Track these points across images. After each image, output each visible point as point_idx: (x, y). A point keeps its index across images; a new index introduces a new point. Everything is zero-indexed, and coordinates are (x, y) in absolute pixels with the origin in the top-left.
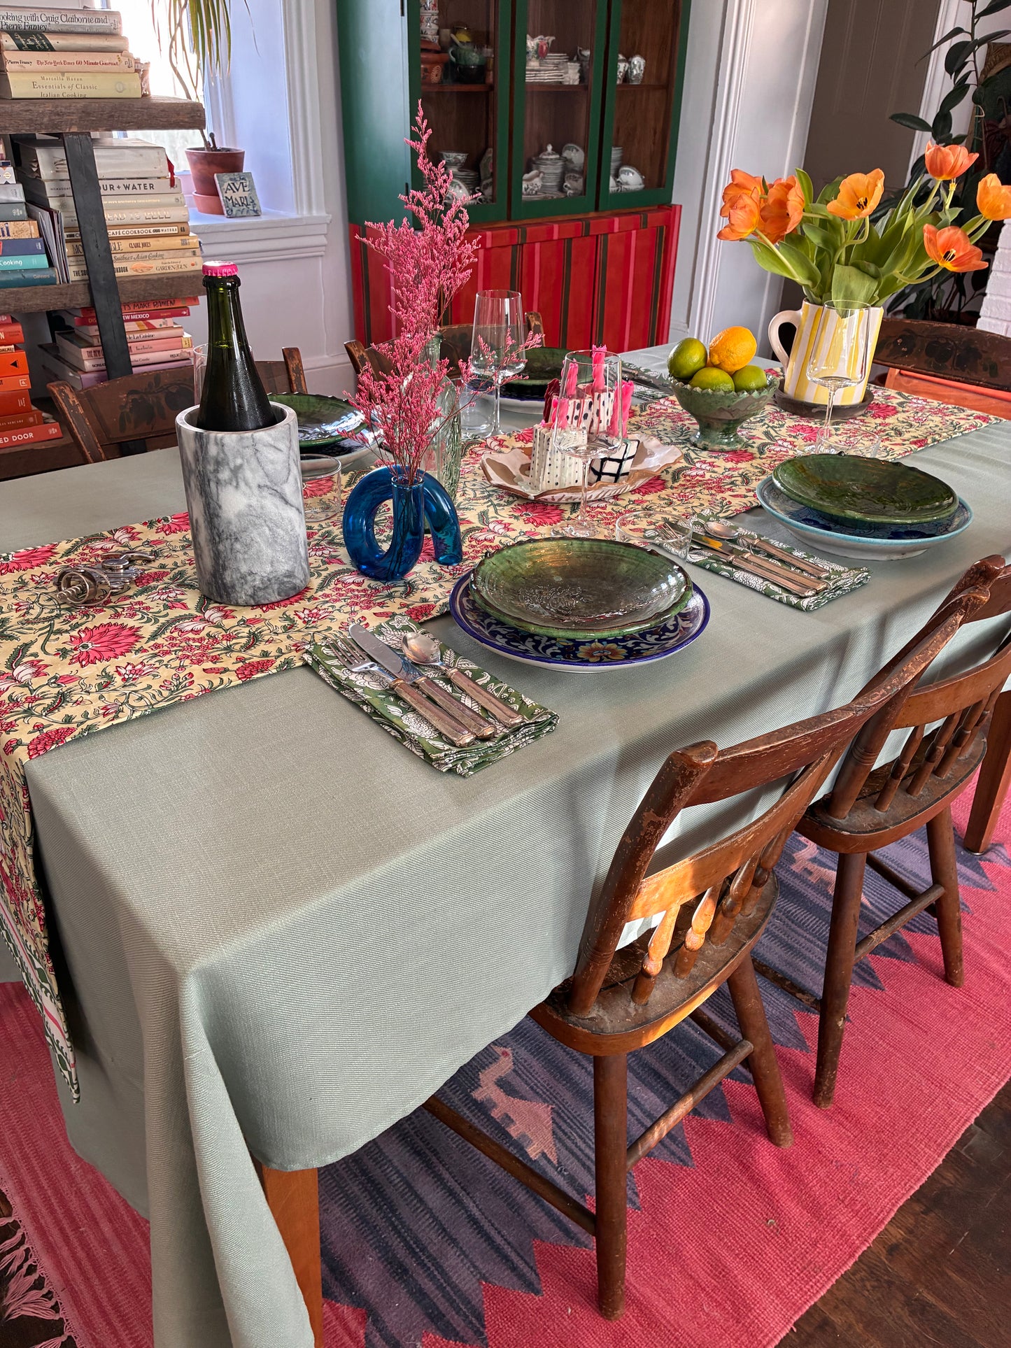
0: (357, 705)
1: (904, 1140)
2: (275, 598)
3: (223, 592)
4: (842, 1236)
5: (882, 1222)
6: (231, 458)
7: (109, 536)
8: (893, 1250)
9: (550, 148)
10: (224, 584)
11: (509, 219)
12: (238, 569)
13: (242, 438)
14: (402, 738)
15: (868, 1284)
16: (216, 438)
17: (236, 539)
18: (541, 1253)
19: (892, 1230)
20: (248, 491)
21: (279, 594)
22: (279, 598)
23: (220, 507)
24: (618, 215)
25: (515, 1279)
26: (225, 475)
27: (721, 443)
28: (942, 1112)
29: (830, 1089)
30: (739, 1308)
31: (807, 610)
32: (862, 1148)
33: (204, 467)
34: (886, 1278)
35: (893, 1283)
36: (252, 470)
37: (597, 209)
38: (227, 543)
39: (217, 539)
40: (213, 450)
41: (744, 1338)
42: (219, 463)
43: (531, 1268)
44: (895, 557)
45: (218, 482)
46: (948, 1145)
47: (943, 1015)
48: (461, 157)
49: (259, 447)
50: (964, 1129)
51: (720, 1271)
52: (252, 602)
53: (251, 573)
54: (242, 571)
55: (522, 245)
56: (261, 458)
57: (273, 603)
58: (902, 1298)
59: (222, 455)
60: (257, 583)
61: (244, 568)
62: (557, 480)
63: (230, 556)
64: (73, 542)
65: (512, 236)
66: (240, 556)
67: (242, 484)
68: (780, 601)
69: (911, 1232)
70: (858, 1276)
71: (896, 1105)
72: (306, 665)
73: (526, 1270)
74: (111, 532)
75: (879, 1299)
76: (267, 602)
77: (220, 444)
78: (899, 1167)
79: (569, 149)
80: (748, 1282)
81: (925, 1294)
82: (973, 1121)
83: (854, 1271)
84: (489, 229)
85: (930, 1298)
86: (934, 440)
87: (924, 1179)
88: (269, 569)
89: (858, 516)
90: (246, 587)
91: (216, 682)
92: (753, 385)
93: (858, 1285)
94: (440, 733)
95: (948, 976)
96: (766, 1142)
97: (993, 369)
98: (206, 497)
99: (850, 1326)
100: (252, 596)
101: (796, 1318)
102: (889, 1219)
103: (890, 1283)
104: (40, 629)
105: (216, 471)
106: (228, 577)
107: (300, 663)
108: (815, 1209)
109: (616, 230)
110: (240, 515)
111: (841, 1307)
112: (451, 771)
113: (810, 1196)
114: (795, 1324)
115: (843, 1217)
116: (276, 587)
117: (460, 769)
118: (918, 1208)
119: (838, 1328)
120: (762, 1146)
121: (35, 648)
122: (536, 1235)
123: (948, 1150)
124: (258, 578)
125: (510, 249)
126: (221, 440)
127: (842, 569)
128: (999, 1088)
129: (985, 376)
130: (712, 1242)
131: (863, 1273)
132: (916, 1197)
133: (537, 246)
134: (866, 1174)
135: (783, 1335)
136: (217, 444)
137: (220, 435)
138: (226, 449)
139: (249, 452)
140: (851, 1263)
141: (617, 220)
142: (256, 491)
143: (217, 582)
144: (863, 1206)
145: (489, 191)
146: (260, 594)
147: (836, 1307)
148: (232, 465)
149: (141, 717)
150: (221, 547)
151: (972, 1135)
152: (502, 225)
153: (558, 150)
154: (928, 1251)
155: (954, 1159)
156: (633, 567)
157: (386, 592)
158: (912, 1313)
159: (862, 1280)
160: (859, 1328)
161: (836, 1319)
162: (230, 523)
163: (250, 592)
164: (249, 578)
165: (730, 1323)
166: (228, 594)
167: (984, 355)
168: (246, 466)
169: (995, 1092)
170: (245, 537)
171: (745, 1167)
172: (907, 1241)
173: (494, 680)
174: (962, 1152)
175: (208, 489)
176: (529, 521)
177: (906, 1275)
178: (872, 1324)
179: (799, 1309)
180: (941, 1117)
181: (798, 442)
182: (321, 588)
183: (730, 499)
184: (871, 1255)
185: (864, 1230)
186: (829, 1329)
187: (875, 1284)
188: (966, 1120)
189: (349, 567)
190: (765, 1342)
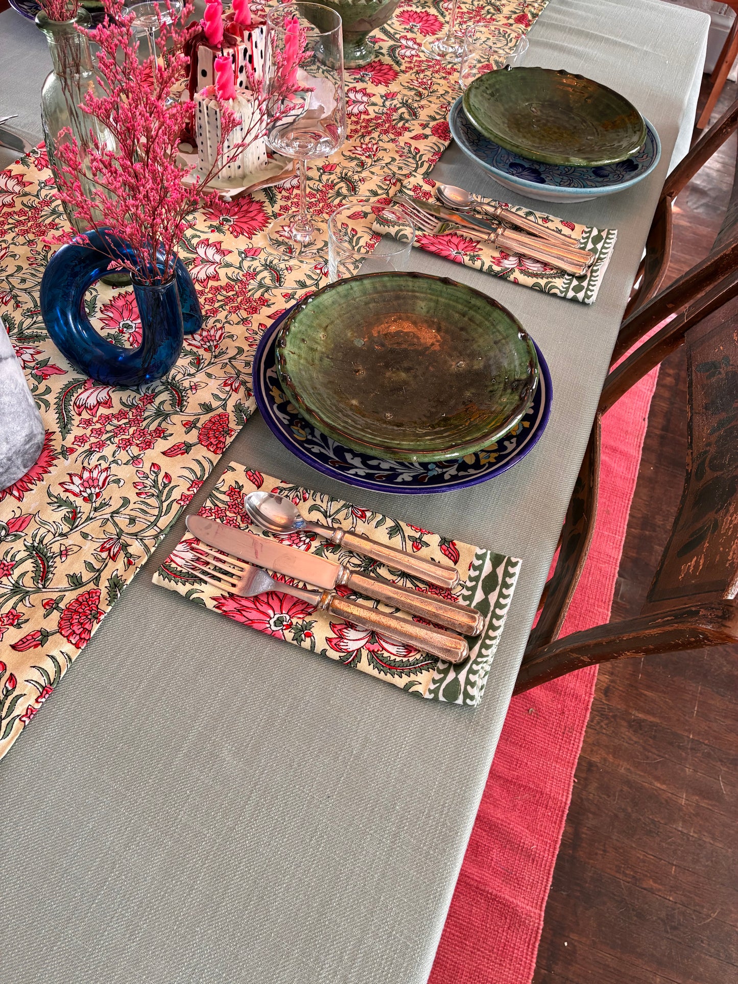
1: (584, 608)
4: (576, 698)
5: (594, 675)
8: (607, 692)
15: (602, 724)
19: (603, 678)
21: (25, 467)
27: (355, 59)
34: (611, 714)
35: (616, 715)
46: (609, 600)
50: (614, 584)
58: (625, 724)
69: (612, 674)
70: (595, 722)
75: (613, 732)
76: (13, 482)
81: (637, 715)
82: (617, 575)
83: (591, 720)
85: (641, 716)
99: (605, 760)
101: (574, 772)
102: (597, 672)
103: (614, 717)
111: (595, 749)
114: (575, 776)
119: (599, 765)
123: (611, 603)
128: (623, 543)
131: (597, 718)
135: (571, 788)
140: (588, 715)
147: (592, 751)
151: (620, 585)
154: (627, 682)
155: (616, 608)
157: (152, 409)
158: (635, 732)
159: (598, 723)
160: (610, 758)
161: (595, 759)
169: (622, 547)
172: (612, 682)
174: (619, 600)
176: (237, 232)
177: (621, 706)
178: (616, 751)
179: (573, 764)
180: (599, 581)
181: (420, 38)
182: (65, 428)
183: (414, 144)
184: (597, 702)
185: (587, 686)
186: (594, 769)
187: (606, 722)
188: (614, 576)
189: (73, 375)
190: (564, 800)
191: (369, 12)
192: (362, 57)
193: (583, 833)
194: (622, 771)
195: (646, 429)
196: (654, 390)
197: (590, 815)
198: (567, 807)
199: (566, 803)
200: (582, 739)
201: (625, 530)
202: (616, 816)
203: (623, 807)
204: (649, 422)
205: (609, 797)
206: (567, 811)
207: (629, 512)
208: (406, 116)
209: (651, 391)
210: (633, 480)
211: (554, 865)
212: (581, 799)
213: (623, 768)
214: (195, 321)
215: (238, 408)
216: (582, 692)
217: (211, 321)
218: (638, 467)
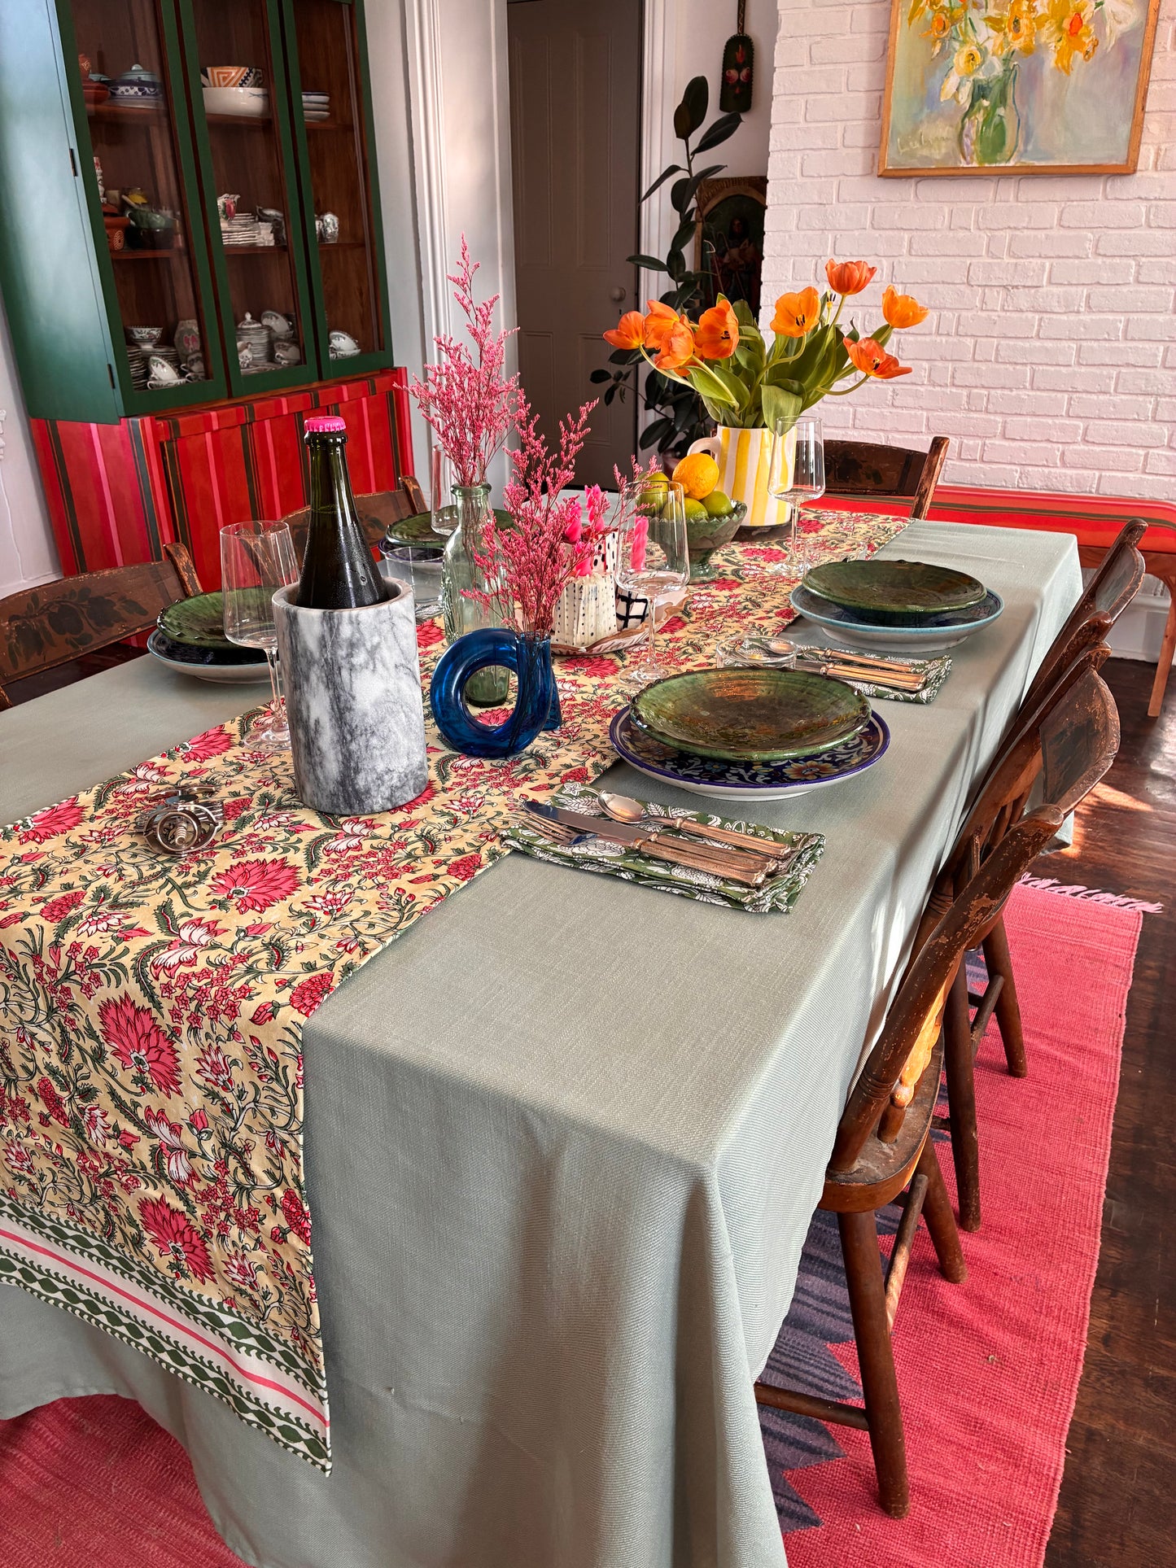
0: (613, 875)
1: (1059, 1234)
2: (411, 796)
3: (353, 800)
4: (1059, 1345)
5: (1084, 1317)
6: (367, 637)
7: (131, 777)
8: (1107, 1340)
9: (248, 316)
10: (356, 792)
11: (230, 396)
12: (374, 769)
13: (379, 612)
14: (689, 893)
15: (1103, 1381)
16: (350, 617)
17: (373, 733)
18: (796, 1482)
19: (1097, 1322)
20: (385, 674)
22: (415, 795)
23: (354, 698)
24: (345, 382)
25: (787, 1520)
26: (360, 658)
27: (700, 575)
28: (1075, 1197)
29: (978, 1209)
30: (1011, 1453)
31: (928, 702)
32: (1028, 1255)
33: (334, 654)
34: (1117, 1369)
36: (389, 648)
37: (320, 379)
38: (362, 741)
39: (349, 737)
40: (346, 631)
41: (1031, 1479)
42: (352, 645)
43: (797, 1502)
44: (952, 644)
45: (352, 669)
46: (1097, 1226)
47: (1026, 1106)
48: (156, 332)
49: (395, 620)
50: (1101, 1204)
51: (974, 1425)
52: (389, 806)
53: (389, 771)
54: (379, 770)
55: (250, 423)
56: (397, 632)
57: (409, 803)
58: (1140, 1382)
59: (358, 635)
60: (395, 782)
61: (381, 767)
62: (592, 630)
63: (364, 754)
64: (94, 791)
65: (239, 414)
66: (376, 752)
67: (379, 666)
68: (896, 699)
69: (1112, 1318)
70: (1093, 1378)
71: (1034, 1205)
72: (515, 851)
73: (793, 1506)
74: (130, 772)
75: (1122, 1391)
76: (404, 802)
77: (355, 623)
78: (1068, 1261)
79: (267, 316)
80: (1003, 1423)
81: (1156, 1370)
82: (1104, 1195)
83: (1087, 1374)
84: (213, 409)
85: (1162, 1372)
86: (880, 544)
87: (1096, 1264)
88: (405, 762)
89: (920, 609)
90: (382, 789)
91: (442, 890)
92: (724, 509)
93: (1097, 1385)
94: (723, 879)
95: (1013, 1068)
96: (944, 1283)
97: (877, 476)
98: (335, 688)
99: (1113, 1427)
100: (389, 799)
101: (1064, 1440)
102: (1088, 1314)
103: (1123, 1373)
104: (162, 887)
105: (350, 655)
106: (361, 782)
107: (508, 852)
108: (1021, 1330)
109: (346, 399)
110: (377, 704)
111: (1096, 1413)
112: (774, 909)
113: (1011, 1319)
114: (1067, 1447)
115: (1051, 1328)
116: (411, 783)
117: (782, 907)
118: (1105, 1293)
119: (1103, 1433)
120: (943, 1287)
121: (178, 907)
122: (782, 1466)
123: (1099, 1229)
124: (395, 775)
125: (238, 430)
126: (357, 616)
127: (922, 662)
128: (1108, 1157)
129: (870, 484)
130: (951, 1399)
131: (1095, 1373)
132: (1099, 1283)
133: (267, 423)
134: (1047, 1278)
135: (1063, 1460)
136: (351, 622)
137: (355, 612)
138: (362, 626)
139: (386, 627)
140: (1080, 1368)
141: (344, 388)
142: (392, 670)
143: (345, 790)
144: (1060, 1310)
145: (197, 367)
146: (398, 794)
147: (1091, 1415)
148: (368, 645)
149: (394, 942)
150: (353, 747)
151: (1111, 1208)
152: (224, 404)
153: (257, 318)
154: (1136, 1329)
155: (1109, 1236)
156: (772, 688)
157: (519, 768)
158: (1156, 1392)
159: (1098, 1380)
160: (1121, 1426)
161: (1097, 1425)
162: (365, 715)
163: (387, 794)
164: (386, 777)
165: (1011, 1471)
166: (361, 802)
167: (864, 465)
168: (383, 646)
169: (1107, 1162)
170: (382, 730)
171: (941, 1315)
172: (1114, 1327)
173: (725, 820)
174: (1112, 1226)
175: (338, 680)
176: (589, 674)
177: (1130, 1359)
178: (1129, 1417)
179: (1062, 1429)
180: (1077, 1201)
181: (763, 564)
182: (444, 778)
183: (757, 622)
184: (1092, 1353)
185: (1074, 1331)
186: (1097, 1438)
187: (1111, 1378)
188: (1099, 1196)
189: (448, 752)
190: (1052, 1475)
191: (710, 530)
192: (707, 575)
193: (1086, 1520)
194: (1141, 1442)
195: (1124, 1028)
196: (1130, 983)
197: (1097, 1498)
198: (1058, 1484)
199: (1054, 1479)
200: (1074, 1398)
201: (1109, 1142)
202: (1137, 1500)
203: (1146, 1488)
204: (1128, 1020)
205: (1123, 1474)
206: (1058, 1491)
207: (1112, 1121)
208: (750, 607)
209: (1126, 984)
210: (1114, 1084)
211: (1043, 1557)
212: (1081, 1477)
213: (1141, 1438)
214: (555, 722)
215: (595, 766)
216: (1067, 1336)
217: (569, 724)
218: (1119, 1070)
